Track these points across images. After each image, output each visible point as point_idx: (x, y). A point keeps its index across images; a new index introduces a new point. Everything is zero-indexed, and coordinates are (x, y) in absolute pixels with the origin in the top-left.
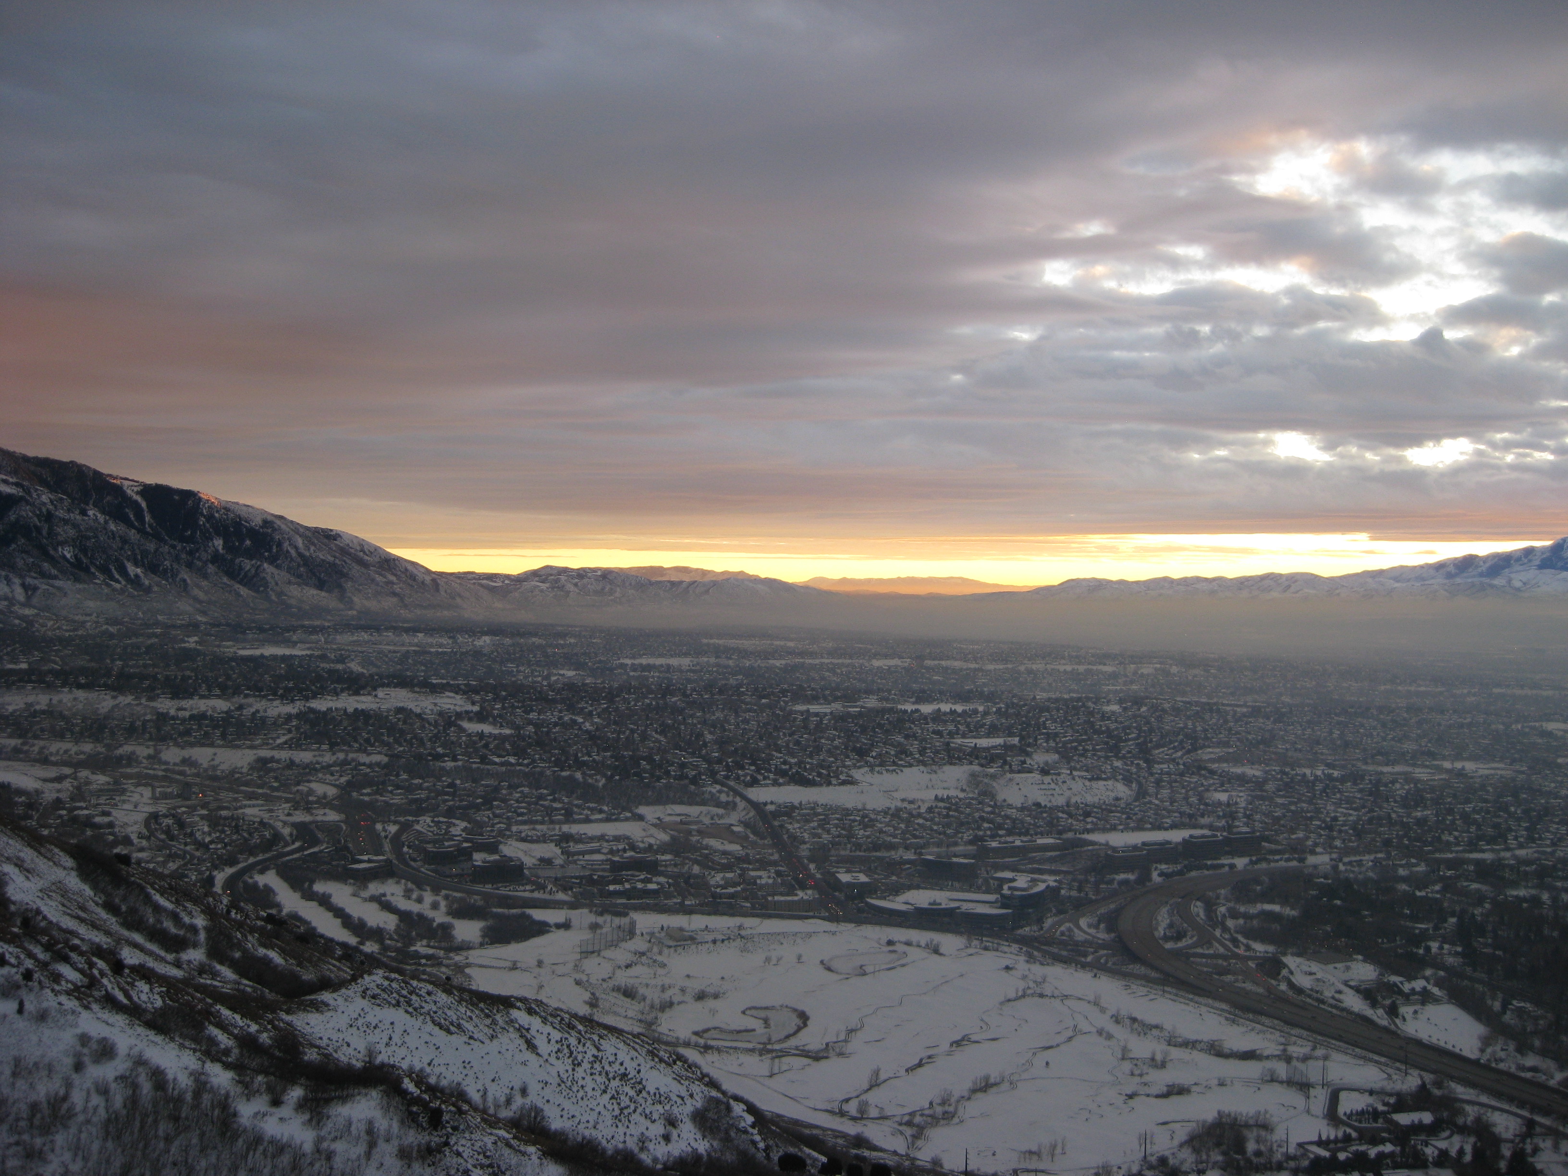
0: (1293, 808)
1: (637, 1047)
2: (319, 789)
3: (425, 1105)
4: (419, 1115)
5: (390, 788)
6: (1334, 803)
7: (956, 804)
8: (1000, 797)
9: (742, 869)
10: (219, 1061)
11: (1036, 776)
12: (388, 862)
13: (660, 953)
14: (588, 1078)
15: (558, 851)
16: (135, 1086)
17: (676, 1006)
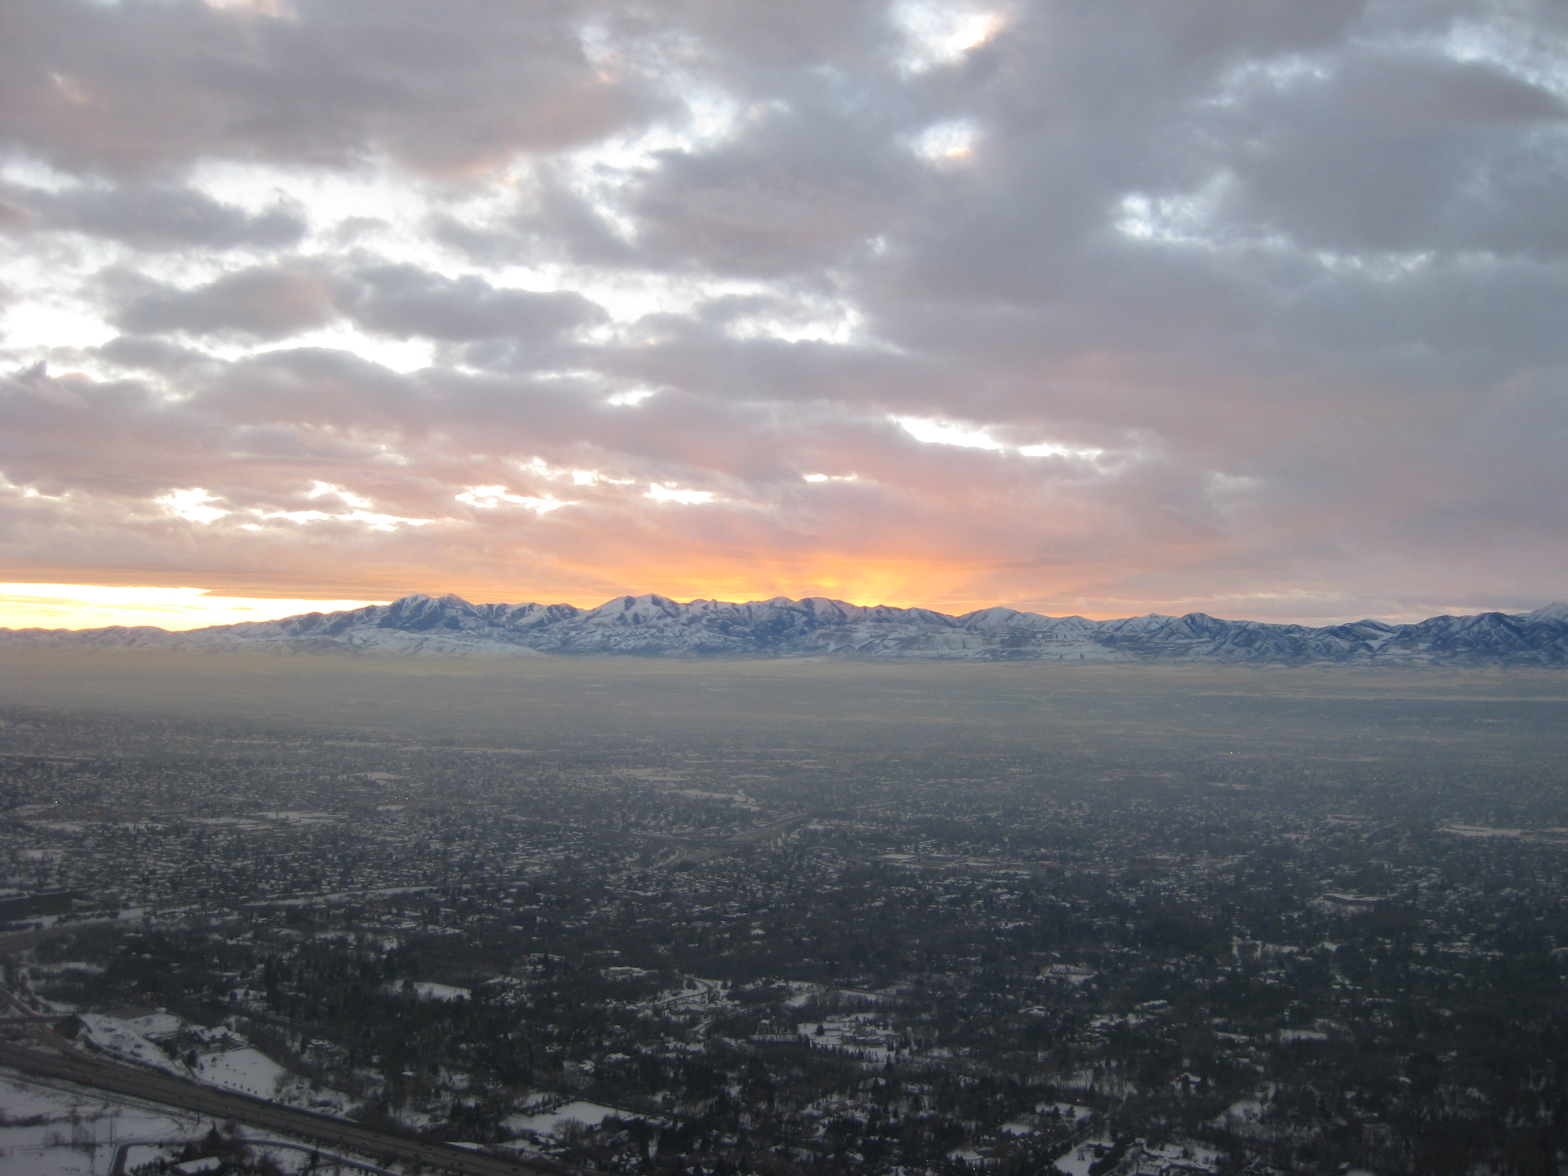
6: (154, 857)
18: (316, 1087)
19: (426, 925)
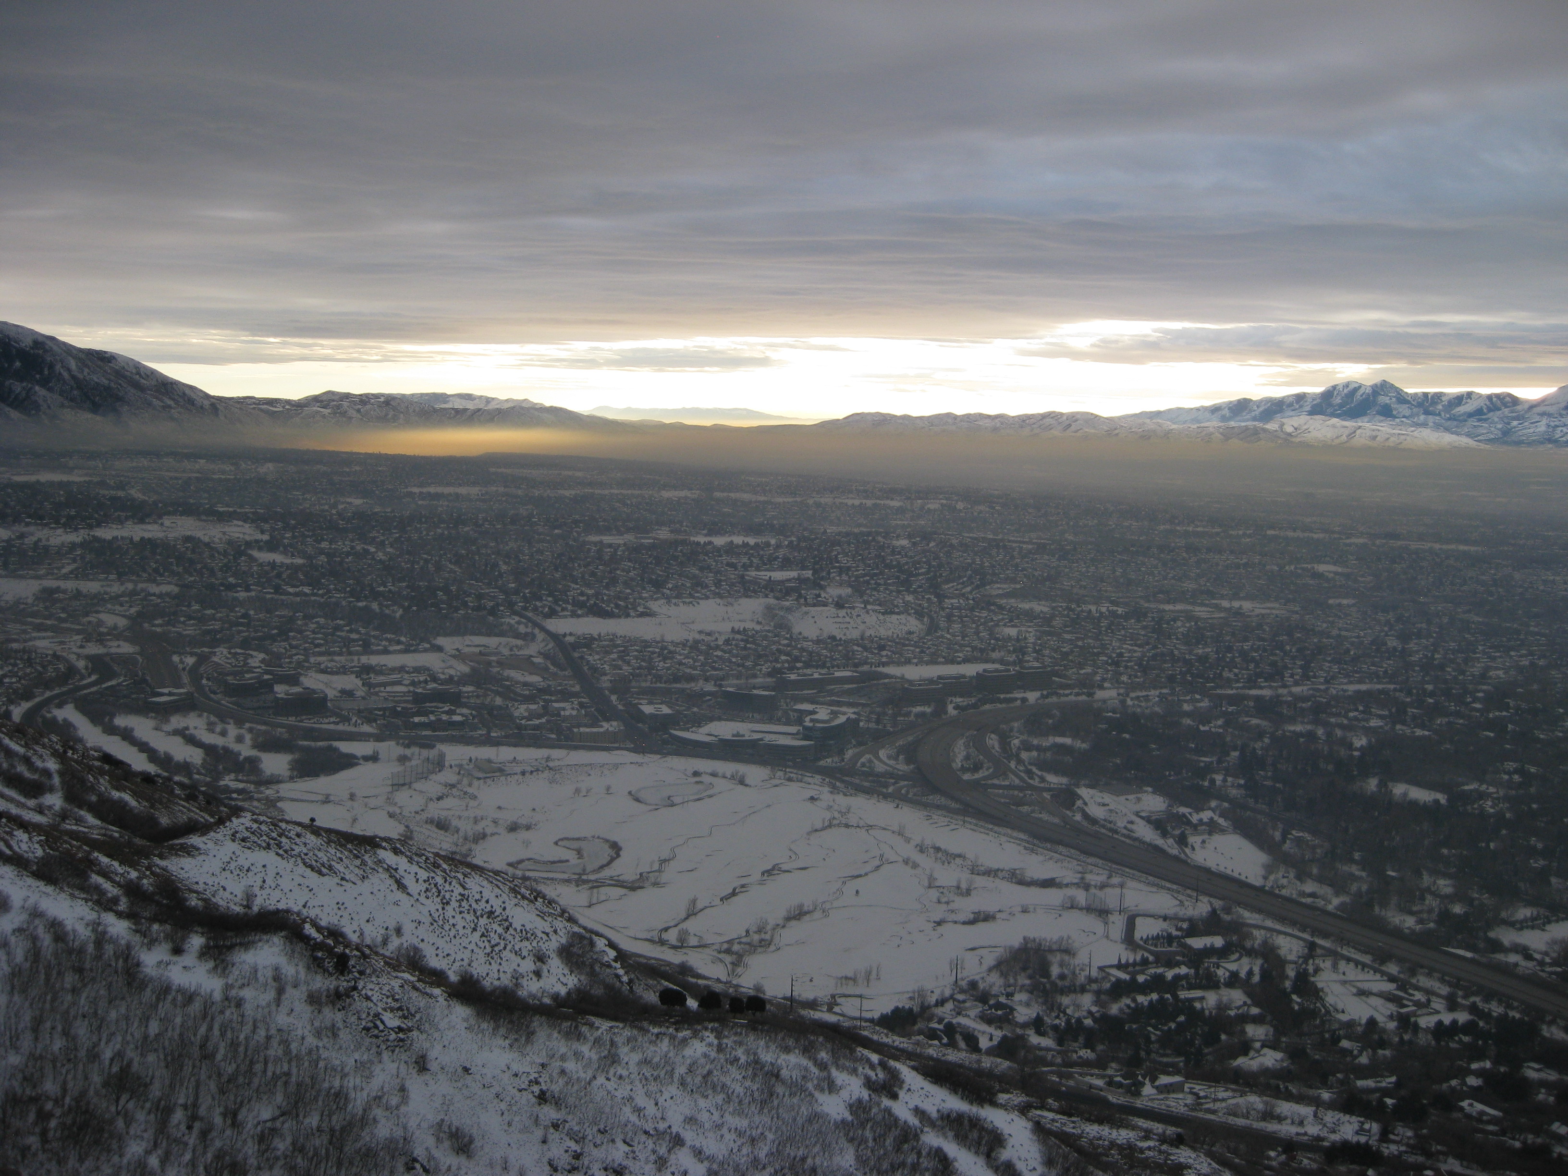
0: (1080, 643)
1: (500, 884)
2: (109, 620)
3: (330, 950)
4: (324, 960)
5: (182, 619)
6: (1120, 640)
7: (753, 636)
8: (796, 630)
9: (545, 700)
10: (111, 910)
11: (831, 610)
12: (189, 695)
13: (470, 785)
14: (458, 916)
15: (359, 682)
16: (34, 939)
17: (489, 838)
18: (1300, 877)
19: (1394, 724)
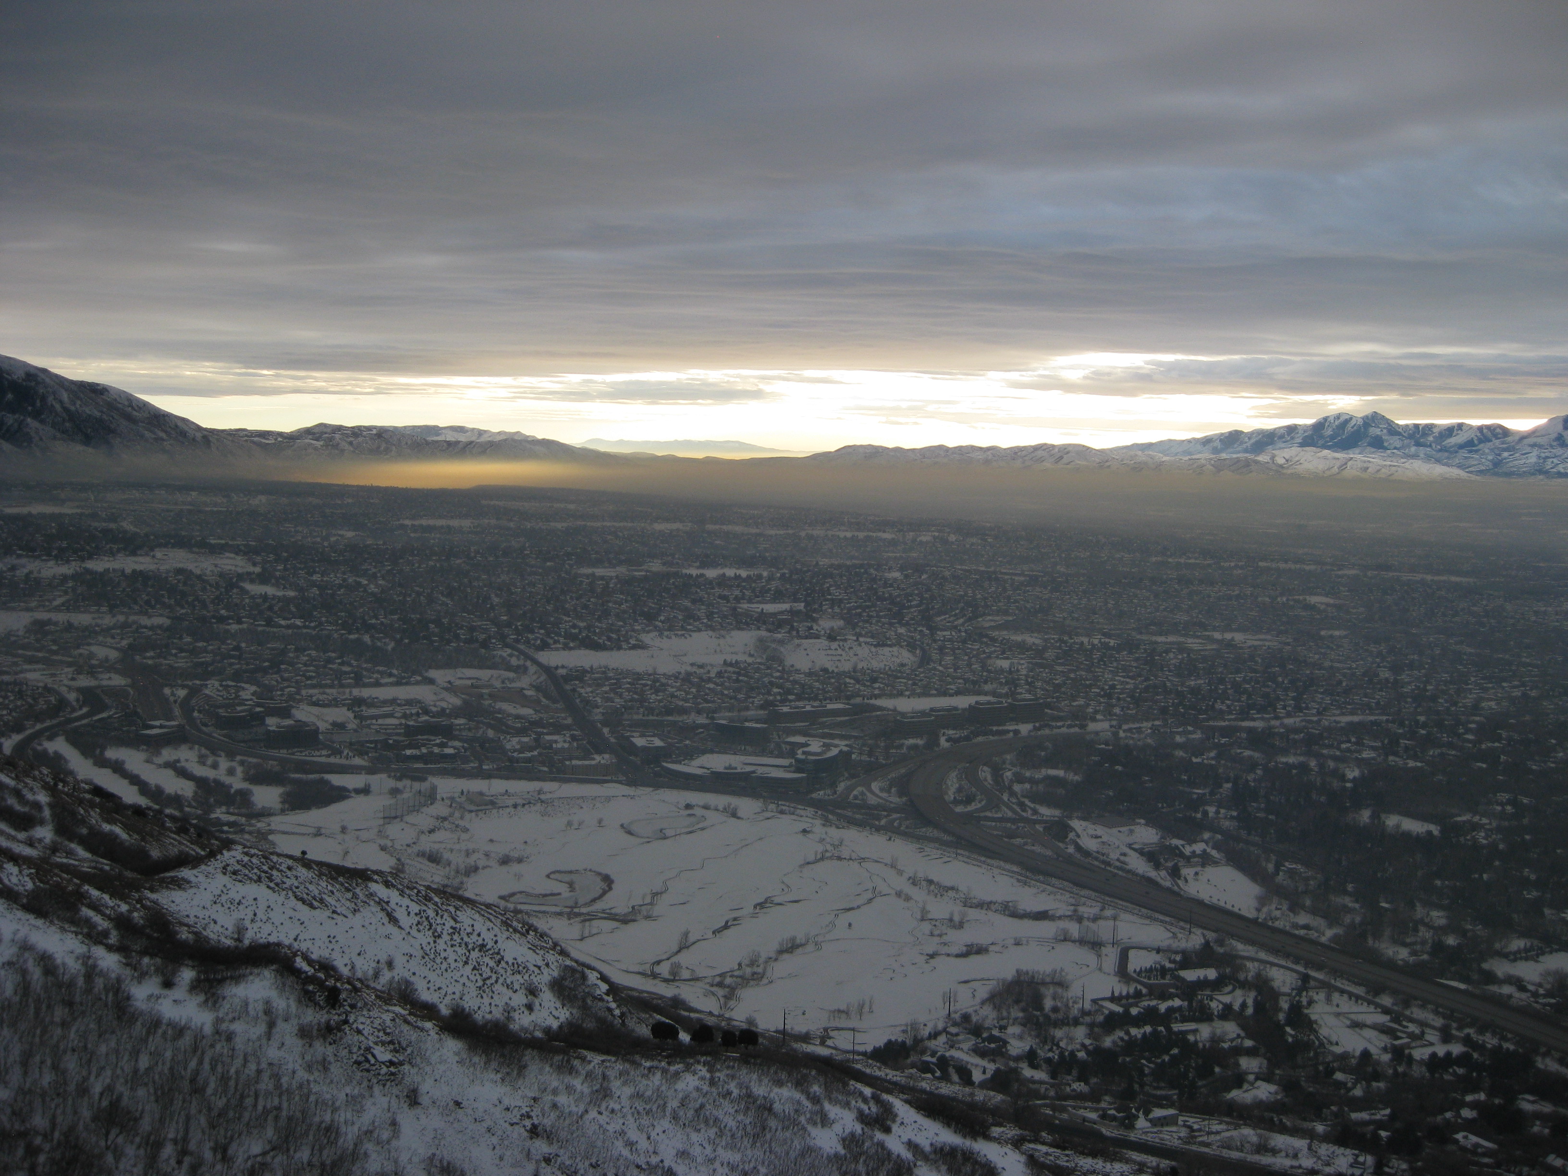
0: (1072, 675)
1: (491, 917)
2: (101, 652)
3: (321, 984)
4: (315, 993)
5: (174, 651)
6: (1112, 672)
7: (745, 669)
8: (788, 662)
9: (536, 733)
10: (101, 943)
11: (823, 642)
12: (181, 727)
13: (462, 818)
14: (450, 950)
15: (351, 715)
16: (24, 972)
17: (480, 871)
18: (1293, 909)
19: (1387, 755)
